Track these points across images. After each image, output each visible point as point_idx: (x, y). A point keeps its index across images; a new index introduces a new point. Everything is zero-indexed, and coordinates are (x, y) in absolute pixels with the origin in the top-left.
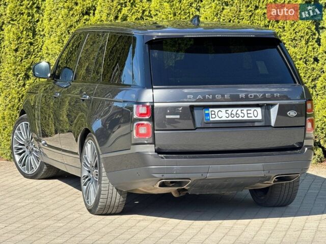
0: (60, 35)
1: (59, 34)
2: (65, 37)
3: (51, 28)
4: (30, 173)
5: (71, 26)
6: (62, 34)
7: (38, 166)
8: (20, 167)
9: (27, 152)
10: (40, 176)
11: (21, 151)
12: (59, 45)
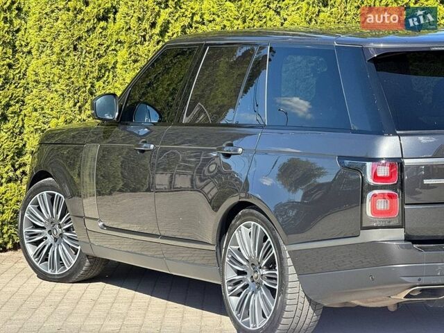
0: (59, 51)
1: (57, 50)
2: (68, 55)
3: (42, 41)
4: (56, 273)
5: (80, 38)
6: (63, 51)
7: (73, 262)
8: (38, 264)
9: (50, 239)
10: (76, 277)
11: (38, 238)
12: (59, 67)
